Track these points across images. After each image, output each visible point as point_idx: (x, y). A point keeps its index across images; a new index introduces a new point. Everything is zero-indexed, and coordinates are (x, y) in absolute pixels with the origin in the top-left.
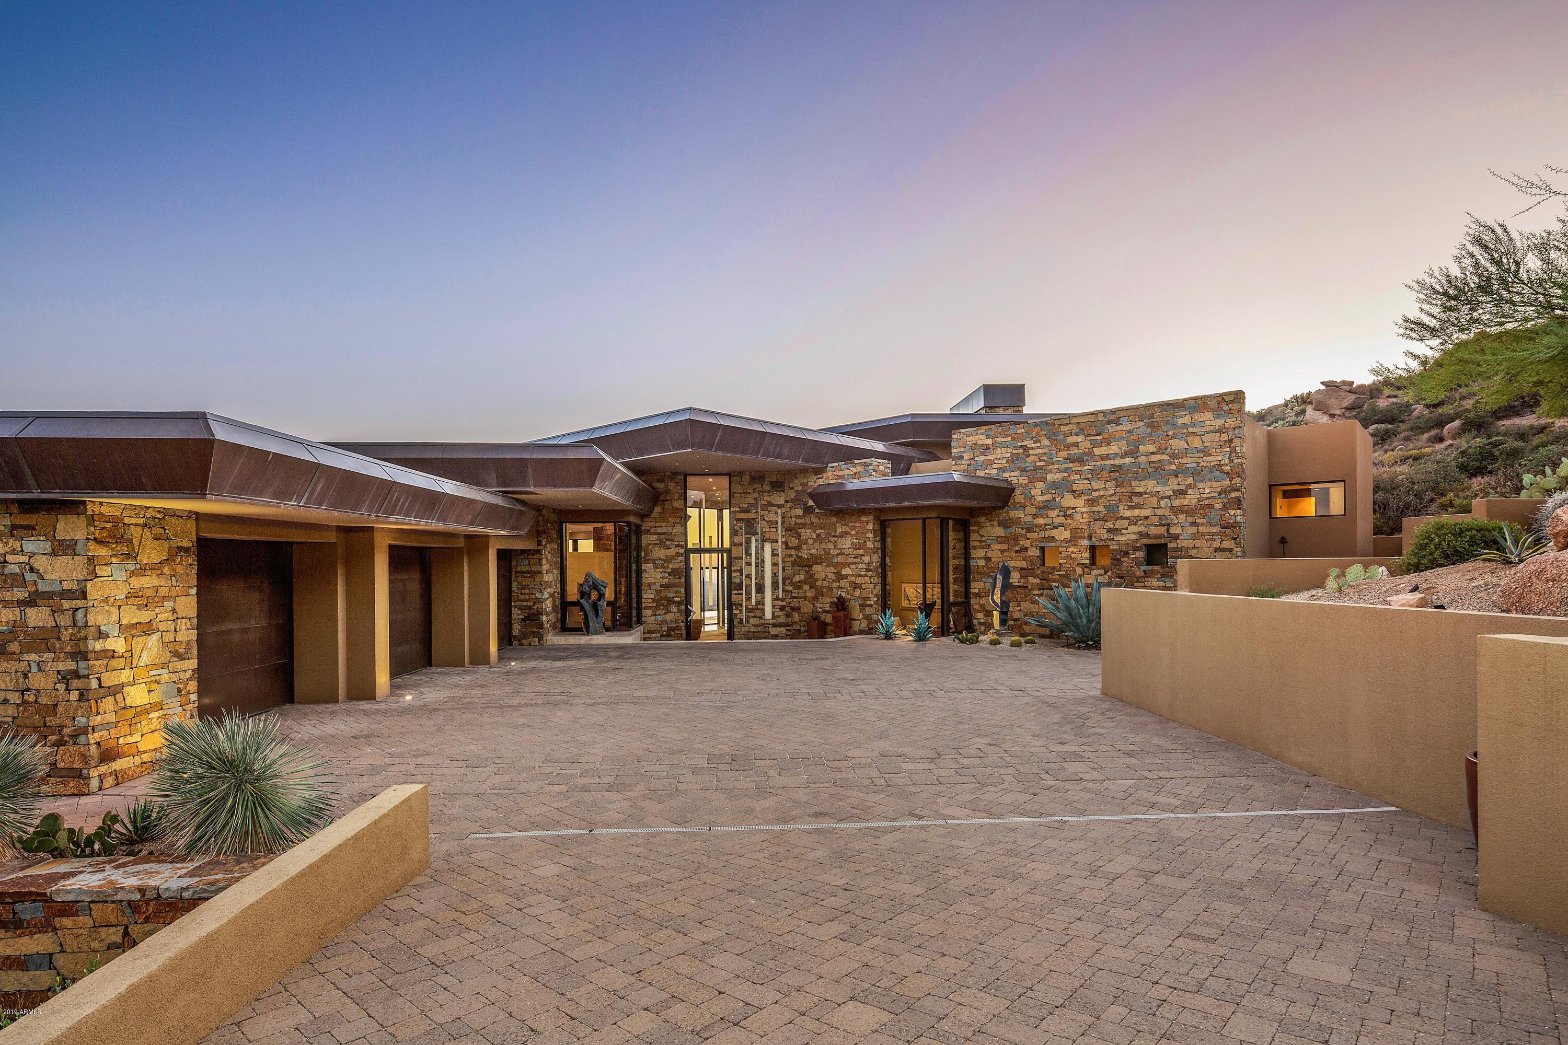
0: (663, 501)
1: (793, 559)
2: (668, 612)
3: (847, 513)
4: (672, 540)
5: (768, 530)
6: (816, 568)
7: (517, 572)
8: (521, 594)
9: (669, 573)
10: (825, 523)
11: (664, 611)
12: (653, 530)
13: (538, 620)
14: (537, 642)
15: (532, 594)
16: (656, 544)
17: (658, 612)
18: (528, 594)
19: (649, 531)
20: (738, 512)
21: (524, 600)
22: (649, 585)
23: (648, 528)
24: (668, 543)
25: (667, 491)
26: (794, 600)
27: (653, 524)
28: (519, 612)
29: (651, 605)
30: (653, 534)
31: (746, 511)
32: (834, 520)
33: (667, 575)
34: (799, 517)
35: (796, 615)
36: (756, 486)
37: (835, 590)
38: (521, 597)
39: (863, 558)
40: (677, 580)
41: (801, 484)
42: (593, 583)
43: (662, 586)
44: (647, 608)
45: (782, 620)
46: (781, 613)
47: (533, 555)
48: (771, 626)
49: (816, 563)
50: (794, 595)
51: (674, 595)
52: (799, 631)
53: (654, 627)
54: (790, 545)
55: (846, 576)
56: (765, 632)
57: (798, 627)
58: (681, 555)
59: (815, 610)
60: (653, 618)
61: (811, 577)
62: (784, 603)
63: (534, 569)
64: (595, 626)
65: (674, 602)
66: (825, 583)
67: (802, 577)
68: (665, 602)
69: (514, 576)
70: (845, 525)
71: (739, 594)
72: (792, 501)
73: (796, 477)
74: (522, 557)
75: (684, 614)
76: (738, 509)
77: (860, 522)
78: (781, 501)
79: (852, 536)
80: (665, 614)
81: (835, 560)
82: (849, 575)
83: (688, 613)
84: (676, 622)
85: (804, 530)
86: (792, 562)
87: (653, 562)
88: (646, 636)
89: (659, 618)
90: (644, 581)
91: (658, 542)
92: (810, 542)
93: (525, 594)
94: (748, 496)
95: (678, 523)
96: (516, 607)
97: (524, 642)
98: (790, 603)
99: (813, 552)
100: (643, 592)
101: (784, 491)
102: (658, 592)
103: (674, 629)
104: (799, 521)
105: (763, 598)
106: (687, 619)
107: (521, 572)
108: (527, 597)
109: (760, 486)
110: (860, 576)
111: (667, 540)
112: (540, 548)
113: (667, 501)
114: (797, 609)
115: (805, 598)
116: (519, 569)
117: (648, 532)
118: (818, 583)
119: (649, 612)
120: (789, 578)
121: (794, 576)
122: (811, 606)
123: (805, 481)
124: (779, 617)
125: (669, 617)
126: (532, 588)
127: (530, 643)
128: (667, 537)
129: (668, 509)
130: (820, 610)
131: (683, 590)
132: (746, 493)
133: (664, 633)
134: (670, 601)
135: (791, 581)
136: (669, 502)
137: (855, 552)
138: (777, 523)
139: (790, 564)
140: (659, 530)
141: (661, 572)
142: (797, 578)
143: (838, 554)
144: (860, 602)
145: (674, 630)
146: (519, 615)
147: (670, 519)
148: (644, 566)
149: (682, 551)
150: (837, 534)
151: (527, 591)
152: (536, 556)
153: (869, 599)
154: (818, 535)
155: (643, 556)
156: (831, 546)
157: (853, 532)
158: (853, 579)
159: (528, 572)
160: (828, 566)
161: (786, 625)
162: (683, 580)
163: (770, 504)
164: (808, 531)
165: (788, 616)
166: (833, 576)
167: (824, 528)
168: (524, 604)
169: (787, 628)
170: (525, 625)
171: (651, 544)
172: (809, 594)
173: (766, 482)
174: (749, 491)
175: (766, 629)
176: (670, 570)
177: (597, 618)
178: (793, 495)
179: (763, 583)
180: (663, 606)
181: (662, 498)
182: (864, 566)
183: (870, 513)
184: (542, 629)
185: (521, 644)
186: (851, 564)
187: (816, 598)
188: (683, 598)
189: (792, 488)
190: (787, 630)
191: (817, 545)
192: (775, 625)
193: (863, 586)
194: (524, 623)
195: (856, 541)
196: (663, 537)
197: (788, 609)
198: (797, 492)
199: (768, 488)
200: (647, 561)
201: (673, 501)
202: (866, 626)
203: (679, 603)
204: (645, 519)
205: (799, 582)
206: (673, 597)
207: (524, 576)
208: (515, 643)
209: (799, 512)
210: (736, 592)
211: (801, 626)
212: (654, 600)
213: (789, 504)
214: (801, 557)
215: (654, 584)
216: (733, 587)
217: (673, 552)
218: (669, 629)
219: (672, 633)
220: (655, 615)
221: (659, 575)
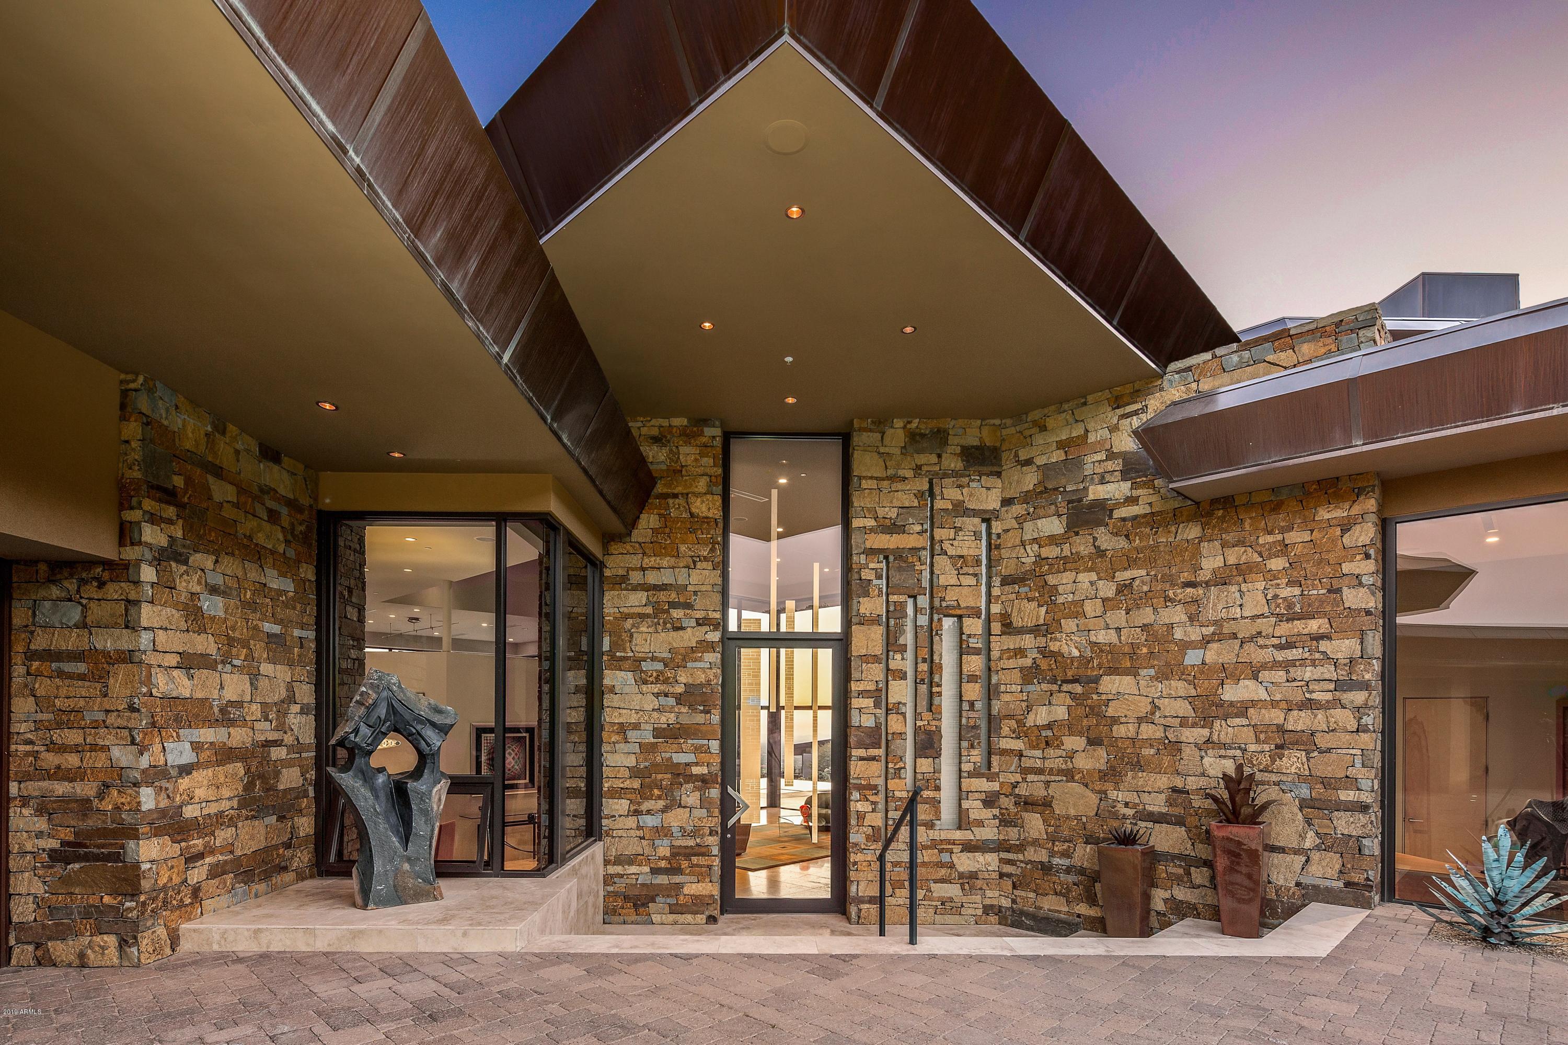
0: (665, 496)
1: (1028, 662)
2: (674, 804)
3: (1249, 506)
4: (688, 606)
5: (954, 581)
6: (1111, 684)
7: (31, 655)
8: (51, 747)
9: (679, 699)
10: (1155, 548)
11: (661, 804)
12: (636, 577)
13: (116, 857)
14: (112, 953)
15: (94, 748)
16: (642, 616)
17: (646, 805)
18: (76, 749)
19: (624, 578)
20: (872, 530)
21: (59, 774)
22: (622, 729)
23: (621, 572)
24: (676, 613)
25: (677, 472)
26: (1030, 778)
27: (635, 561)
28: (42, 824)
29: (627, 784)
30: (635, 588)
31: (894, 528)
32: (1192, 532)
33: (671, 701)
34: (1053, 540)
35: (1035, 824)
36: (921, 459)
37: (1187, 751)
38: (51, 760)
39: (1324, 645)
40: (700, 718)
41: (1061, 445)
42: (391, 708)
43: (657, 733)
44: (618, 793)
45: (989, 833)
46: (987, 814)
47: (101, 585)
48: (957, 849)
49: (1113, 671)
50: (1026, 763)
51: (691, 758)
52: (1046, 868)
53: (632, 847)
54: (1017, 622)
55: (1242, 709)
56: (941, 865)
57: (1042, 856)
58: (711, 647)
59: (1105, 813)
60: (631, 822)
61: (1095, 711)
62: (995, 786)
63: (107, 642)
64: (397, 871)
65: (690, 778)
66: (1147, 731)
67: (1061, 713)
68: (665, 778)
69: (18, 671)
70: (1240, 543)
71: (873, 759)
72: (1026, 498)
73: (1043, 428)
74: (55, 592)
75: (716, 812)
76: (871, 523)
77: (1309, 524)
78: (992, 501)
79: (1272, 576)
80: (665, 810)
81: (1193, 658)
82: (1254, 703)
83: (728, 806)
84: (696, 832)
85: (1068, 577)
86: (1022, 669)
87: (636, 664)
88: (612, 870)
89: (650, 821)
90: (610, 717)
91: (649, 610)
92: (1090, 608)
93: (63, 749)
94: (899, 486)
95: (706, 559)
96: (25, 801)
97: (59, 949)
98: (1015, 785)
99: (1102, 637)
100: (605, 748)
101: (999, 474)
102: (646, 749)
103: (689, 853)
104: (1051, 552)
105: (937, 771)
106: (724, 824)
107: (49, 655)
108: (72, 760)
109: (934, 458)
110: (1309, 705)
111: (673, 605)
112: (130, 553)
113: (675, 496)
114: (1044, 805)
115: (1069, 775)
116: (40, 642)
117: (621, 582)
118: (1120, 731)
119: (622, 805)
120: (1010, 717)
121: (1029, 709)
122: (1093, 799)
123: (1078, 431)
124: (980, 823)
125: (676, 819)
126: (95, 725)
127: (82, 956)
128: (673, 596)
129: (677, 519)
130: (1130, 812)
131: (715, 745)
132: (892, 478)
133: (663, 864)
134: (681, 775)
135: (1021, 723)
136: (681, 501)
137: (1284, 629)
138: (978, 562)
139: (1016, 676)
140: (652, 578)
141: (657, 695)
142: (1041, 716)
143: (1206, 642)
144: (1305, 792)
145: (688, 856)
146: (40, 834)
147: (683, 548)
148: (611, 678)
149: (715, 636)
150: (1205, 575)
151: (73, 737)
152: (113, 590)
153: (1351, 782)
154: (1124, 588)
155: (606, 647)
156: (1177, 615)
157: (1277, 564)
158: (1276, 716)
159: (77, 656)
160: (1163, 676)
161: (1001, 846)
162: (716, 718)
163: (960, 509)
164: (1085, 578)
165: (1005, 821)
166: (1184, 708)
167: (1150, 562)
168: (61, 788)
169: (1004, 855)
170: (65, 881)
171: (627, 616)
172: (1083, 762)
173: (950, 449)
174: (901, 473)
175: (945, 857)
176: (680, 689)
177: (406, 839)
178: (1030, 480)
179: (939, 729)
180: (660, 788)
181: (660, 488)
182: (1328, 671)
183: (1358, 493)
184: (133, 895)
185: (44, 961)
186: (1264, 666)
187: (1111, 774)
188: (716, 768)
189: (1029, 462)
190: (1001, 860)
191: (1118, 617)
192: (969, 847)
193: (1322, 741)
194: (58, 869)
195: (1286, 592)
196: (662, 596)
197: (1005, 802)
198: (1046, 469)
199: (955, 464)
200: (618, 663)
201: (692, 499)
202: (1333, 872)
203: (704, 782)
204: (614, 548)
205: (1049, 726)
206: (687, 764)
207: (61, 674)
208: (23, 953)
209: (1053, 526)
210: (861, 752)
211: (1052, 854)
212: (635, 772)
213: (1018, 509)
214: (1060, 654)
215: (636, 726)
216: (853, 740)
217: (690, 637)
218: (676, 852)
219: (685, 864)
220: (637, 813)
221: (650, 703)
